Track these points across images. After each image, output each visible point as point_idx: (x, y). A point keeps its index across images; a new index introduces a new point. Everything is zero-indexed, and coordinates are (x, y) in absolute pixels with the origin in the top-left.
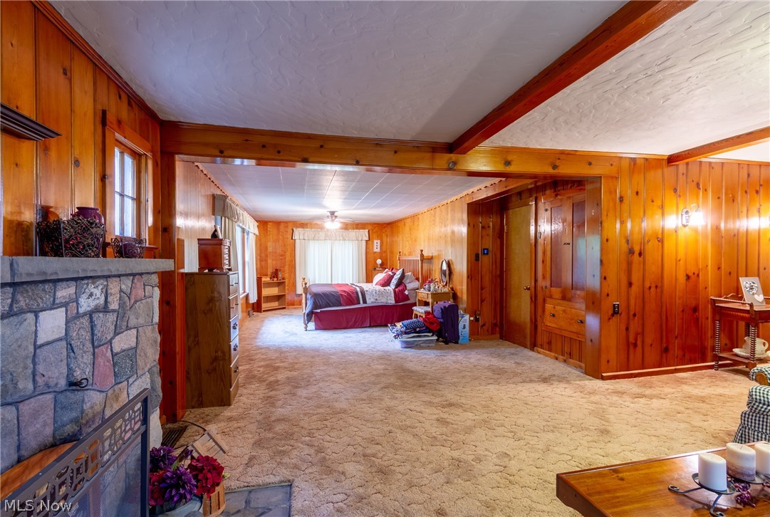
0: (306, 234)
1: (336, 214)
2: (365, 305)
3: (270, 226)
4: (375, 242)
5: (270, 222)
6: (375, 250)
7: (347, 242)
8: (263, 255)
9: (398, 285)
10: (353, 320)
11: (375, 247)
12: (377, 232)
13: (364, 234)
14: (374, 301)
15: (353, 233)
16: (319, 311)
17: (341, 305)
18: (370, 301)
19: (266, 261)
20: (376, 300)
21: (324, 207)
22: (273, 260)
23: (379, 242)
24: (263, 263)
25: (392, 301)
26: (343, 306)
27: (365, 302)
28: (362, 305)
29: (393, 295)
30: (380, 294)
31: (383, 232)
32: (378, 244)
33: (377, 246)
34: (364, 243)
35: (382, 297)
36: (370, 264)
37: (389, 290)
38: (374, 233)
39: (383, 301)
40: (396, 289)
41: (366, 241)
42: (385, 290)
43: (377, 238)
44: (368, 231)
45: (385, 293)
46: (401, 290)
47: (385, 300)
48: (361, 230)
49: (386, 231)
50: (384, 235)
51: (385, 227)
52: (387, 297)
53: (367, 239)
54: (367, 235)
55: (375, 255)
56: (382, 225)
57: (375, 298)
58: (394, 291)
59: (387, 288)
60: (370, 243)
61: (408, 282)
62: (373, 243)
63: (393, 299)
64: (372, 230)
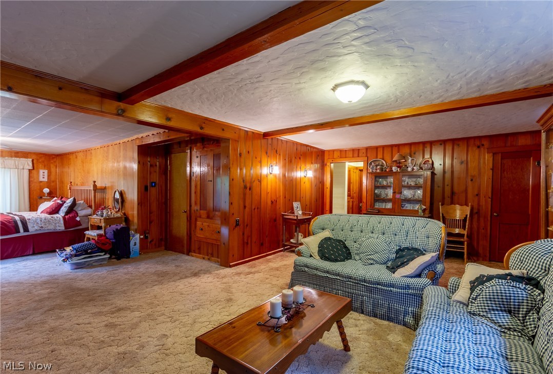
2: (26, 233)
4: (41, 171)
6: (41, 179)
9: (67, 213)
11: (41, 176)
12: (43, 162)
13: (27, 163)
14: (39, 228)
18: (34, 229)
20: (42, 227)
23: (46, 172)
25: (61, 227)
27: (26, 229)
28: (22, 233)
29: (62, 222)
30: (47, 221)
31: (52, 163)
32: (45, 174)
33: (44, 175)
34: (26, 173)
35: (49, 224)
36: (35, 193)
37: (57, 217)
38: (40, 162)
39: (50, 228)
40: (66, 217)
41: (28, 170)
42: (52, 217)
43: (43, 168)
44: (31, 160)
45: (52, 220)
46: (72, 216)
47: (53, 227)
48: (22, 159)
49: (55, 162)
50: (52, 165)
51: (53, 158)
52: (55, 224)
53: (31, 167)
54: (31, 164)
55: (41, 184)
56: (50, 156)
57: (40, 226)
58: (64, 218)
59: (55, 216)
60: (34, 172)
61: (80, 209)
62: (38, 173)
63: (63, 225)
64: (37, 160)
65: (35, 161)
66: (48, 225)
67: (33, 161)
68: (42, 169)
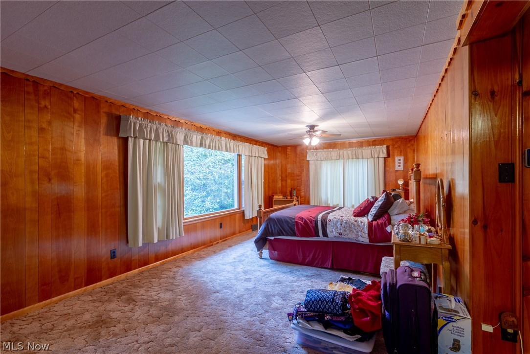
0: (318, 155)
1: (316, 128)
2: (325, 239)
3: (289, 150)
4: (397, 158)
5: (289, 146)
6: (397, 168)
7: (361, 161)
8: (284, 175)
9: (377, 217)
10: (311, 256)
11: (397, 165)
12: (399, 147)
13: (382, 151)
14: (337, 235)
15: (367, 151)
16: (272, 238)
17: (295, 235)
18: (333, 234)
19: (286, 181)
20: (341, 234)
21: (302, 123)
22: (291, 180)
23: (402, 158)
24: (284, 183)
25: (364, 239)
26: (298, 236)
27: (325, 234)
28: (321, 238)
29: (366, 230)
30: (348, 226)
31: (409, 147)
32: (401, 161)
33: (399, 163)
34: (382, 161)
35: (350, 231)
36: (391, 184)
37: (362, 222)
38: (396, 148)
39: (350, 237)
40: (374, 223)
41: (383, 158)
42: (356, 221)
43: (399, 154)
44: (385, 146)
45: (354, 225)
46: (382, 224)
47: (354, 236)
48: (377, 147)
49: (412, 145)
50: (409, 150)
51: (410, 141)
52: (357, 232)
53: (385, 155)
54: (385, 151)
55: (397, 174)
56: (406, 139)
57: (339, 231)
58: (370, 225)
59: (359, 219)
60: (390, 160)
61: (396, 212)
62: (394, 161)
63: (366, 235)
64: (393, 145)
65: (390, 148)
66: (348, 231)
67: (388, 148)
68: (398, 156)
